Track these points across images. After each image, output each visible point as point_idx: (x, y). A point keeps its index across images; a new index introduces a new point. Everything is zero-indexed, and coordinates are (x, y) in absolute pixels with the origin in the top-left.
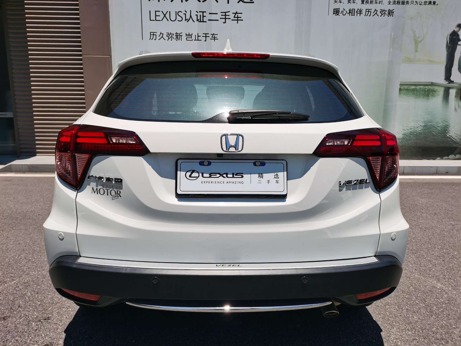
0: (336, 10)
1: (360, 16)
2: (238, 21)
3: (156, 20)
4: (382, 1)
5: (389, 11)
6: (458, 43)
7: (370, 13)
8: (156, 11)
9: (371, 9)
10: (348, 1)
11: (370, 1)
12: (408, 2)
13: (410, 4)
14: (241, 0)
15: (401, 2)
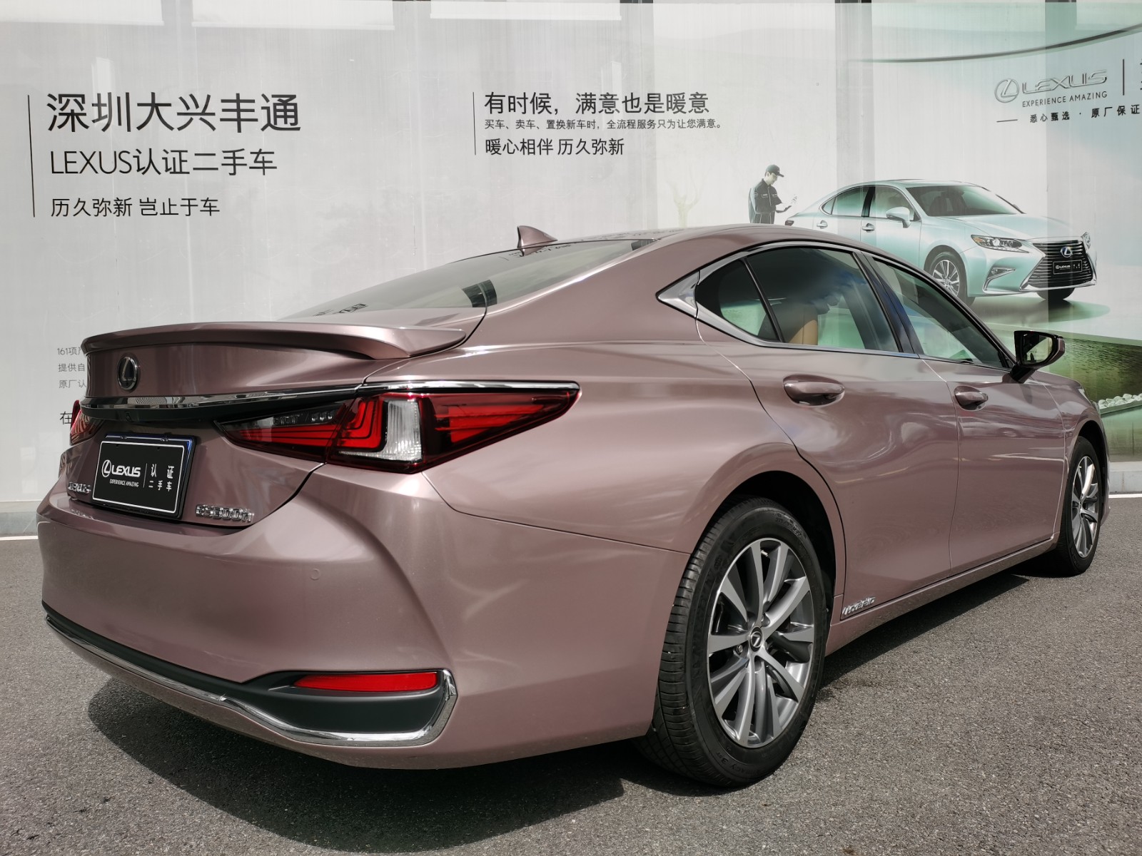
0: (491, 143)
1: (548, 154)
2: (266, 170)
3: (67, 172)
4: (594, 122)
5: (613, 143)
6: (775, 208)
7: (569, 147)
8: (66, 153)
9: (572, 140)
10: (514, 124)
11: (566, 122)
12: (651, 123)
13: (657, 125)
14: (269, 124)
15: (636, 124)
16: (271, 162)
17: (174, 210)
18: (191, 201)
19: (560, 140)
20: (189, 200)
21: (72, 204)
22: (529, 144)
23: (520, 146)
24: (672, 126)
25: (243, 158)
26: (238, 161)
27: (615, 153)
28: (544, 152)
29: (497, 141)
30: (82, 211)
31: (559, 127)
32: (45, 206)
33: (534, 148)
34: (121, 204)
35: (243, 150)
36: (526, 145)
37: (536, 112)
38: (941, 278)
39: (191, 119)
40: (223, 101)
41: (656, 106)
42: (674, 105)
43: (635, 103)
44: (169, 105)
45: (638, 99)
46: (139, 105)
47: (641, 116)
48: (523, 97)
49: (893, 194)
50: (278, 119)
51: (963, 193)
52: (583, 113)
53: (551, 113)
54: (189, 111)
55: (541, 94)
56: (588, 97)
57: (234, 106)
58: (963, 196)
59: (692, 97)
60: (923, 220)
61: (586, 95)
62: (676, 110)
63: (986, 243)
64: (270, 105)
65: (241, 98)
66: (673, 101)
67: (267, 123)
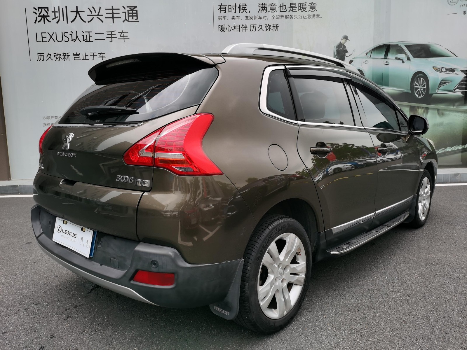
0: (221, 27)
1: (246, 31)
2: (125, 40)
3: (43, 42)
4: (266, 16)
5: (274, 26)
6: (345, 55)
7: (255, 28)
8: (42, 33)
9: (256, 25)
10: (232, 18)
11: (253, 17)
12: (291, 16)
13: (294, 18)
15: (285, 16)
16: (127, 36)
17: (87, 58)
18: (94, 54)
19: (251, 25)
21: (45, 55)
22: (237, 27)
23: (233, 28)
24: (300, 18)
25: (115, 35)
26: (113, 36)
27: (275, 30)
28: (244, 30)
29: (223, 26)
30: (50, 58)
31: (251, 19)
32: (34, 57)
33: (239, 29)
34: (65, 56)
35: (115, 31)
36: (236, 27)
37: (241, 12)
38: (418, 86)
39: (93, 18)
40: (106, 9)
41: (294, 8)
42: (301, 8)
43: (284, 7)
44: (84, 11)
45: (286, 5)
46: (71, 12)
47: (287, 13)
48: (235, 5)
49: (399, 48)
50: (129, 17)
51: (430, 47)
52: (261, 12)
53: (247, 13)
54: (92, 14)
55: (243, 4)
56: (264, 5)
57: (111, 11)
58: (430, 49)
59: (310, 4)
60: (411, 59)
61: (262, 4)
62: (302, 10)
63: (439, 70)
64: (126, 11)
65: (114, 8)
66: (301, 6)
67: (125, 19)
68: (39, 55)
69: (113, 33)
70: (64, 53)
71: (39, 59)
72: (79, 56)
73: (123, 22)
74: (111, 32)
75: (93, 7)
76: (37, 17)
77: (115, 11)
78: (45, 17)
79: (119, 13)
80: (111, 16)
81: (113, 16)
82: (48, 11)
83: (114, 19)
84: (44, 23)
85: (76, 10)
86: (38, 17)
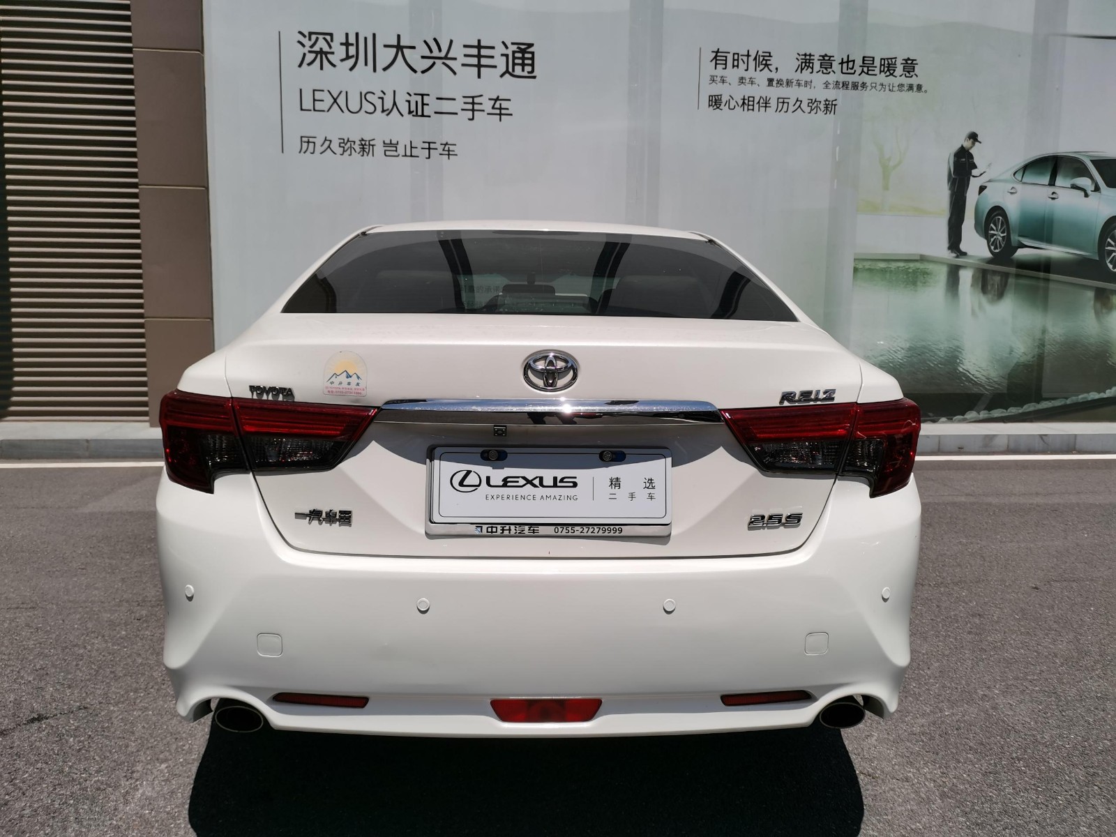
0: (714, 98)
1: (766, 111)
2: (502, 117)
3: (314, 110)
4: (811, 82)
6: (971, 173)
8: (314, 91)
9: (789, 98)
10: (738, 80)
11: (785, 81)
12: (864, 85)
13: (869, 88)
14: (507, 71)
15: (850, 86)
16: (507, 109)
17: (415, 152)
18: (431, 144)
19: (778, 98)
20: (429, 143)
21: (319, 141)
22: (749, 101)
23: (740, 102)
24: (883, 89)
25: (481, 104)
26: (476, 107)
27: (828, 113)
28: (762, 109)
29: (719, 97)
30: (329, 149)
31: (778, 85)
32: (293, 143)
33: (753, 105)
34: (365, 145)
35: (481, 96)
36: (746, 101)
37: (758, 69)
38: (1112, 246)
39: (434, 63)
40: (465, 46)
41: (870, 68)
42: (886, 69)
43: (851, 65)
44: (414, 48)
45: (854, 61)
46: (385, 46)
47: (855, 78)
48: (747, 54)
49: (1078, 166)
50: (516, 67)
52: (801, 72)
53: (771, 71)
54: (433, 55)
55: (763, 52)
56: (808, 57)
57: (475, 51)
59: (904, 62)
60: (1103, 191)
61: (805, 55)
62: (888, 73)
64: (509, 52)
65: (482, 44)
66: (886, 65)
67: (504, 70)
68: (304, 139)
69: (476, 100)
70: (363, 140)
71: (304, 149)
72: (396, 147)
73: (502, 76)
74: (473, 97)
75: (435, 40)
76: (304, 54)
77: (483, 52)
78: (324, 56)
79: (492, 57)
80: (475, 61)
81: (479, 61)
82: (332, 40)
83: (482, 69)
84: (322, 68)
85: (396, 44)
86: (306, 52)
